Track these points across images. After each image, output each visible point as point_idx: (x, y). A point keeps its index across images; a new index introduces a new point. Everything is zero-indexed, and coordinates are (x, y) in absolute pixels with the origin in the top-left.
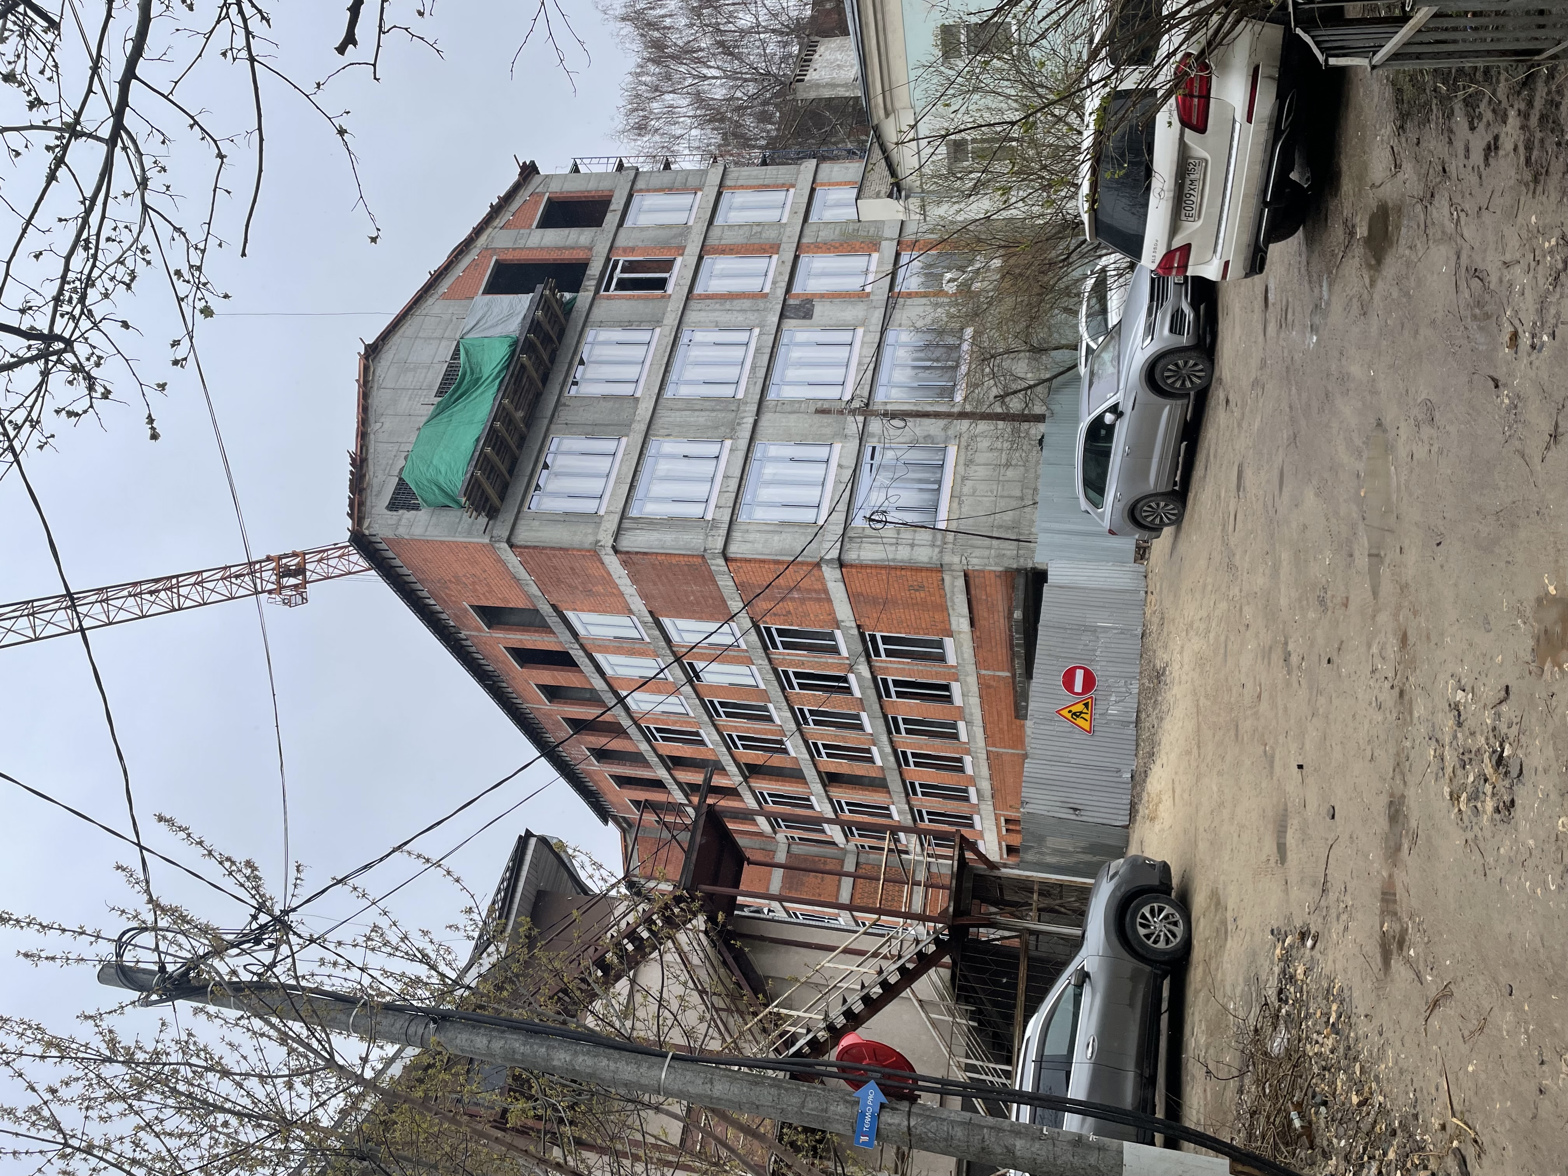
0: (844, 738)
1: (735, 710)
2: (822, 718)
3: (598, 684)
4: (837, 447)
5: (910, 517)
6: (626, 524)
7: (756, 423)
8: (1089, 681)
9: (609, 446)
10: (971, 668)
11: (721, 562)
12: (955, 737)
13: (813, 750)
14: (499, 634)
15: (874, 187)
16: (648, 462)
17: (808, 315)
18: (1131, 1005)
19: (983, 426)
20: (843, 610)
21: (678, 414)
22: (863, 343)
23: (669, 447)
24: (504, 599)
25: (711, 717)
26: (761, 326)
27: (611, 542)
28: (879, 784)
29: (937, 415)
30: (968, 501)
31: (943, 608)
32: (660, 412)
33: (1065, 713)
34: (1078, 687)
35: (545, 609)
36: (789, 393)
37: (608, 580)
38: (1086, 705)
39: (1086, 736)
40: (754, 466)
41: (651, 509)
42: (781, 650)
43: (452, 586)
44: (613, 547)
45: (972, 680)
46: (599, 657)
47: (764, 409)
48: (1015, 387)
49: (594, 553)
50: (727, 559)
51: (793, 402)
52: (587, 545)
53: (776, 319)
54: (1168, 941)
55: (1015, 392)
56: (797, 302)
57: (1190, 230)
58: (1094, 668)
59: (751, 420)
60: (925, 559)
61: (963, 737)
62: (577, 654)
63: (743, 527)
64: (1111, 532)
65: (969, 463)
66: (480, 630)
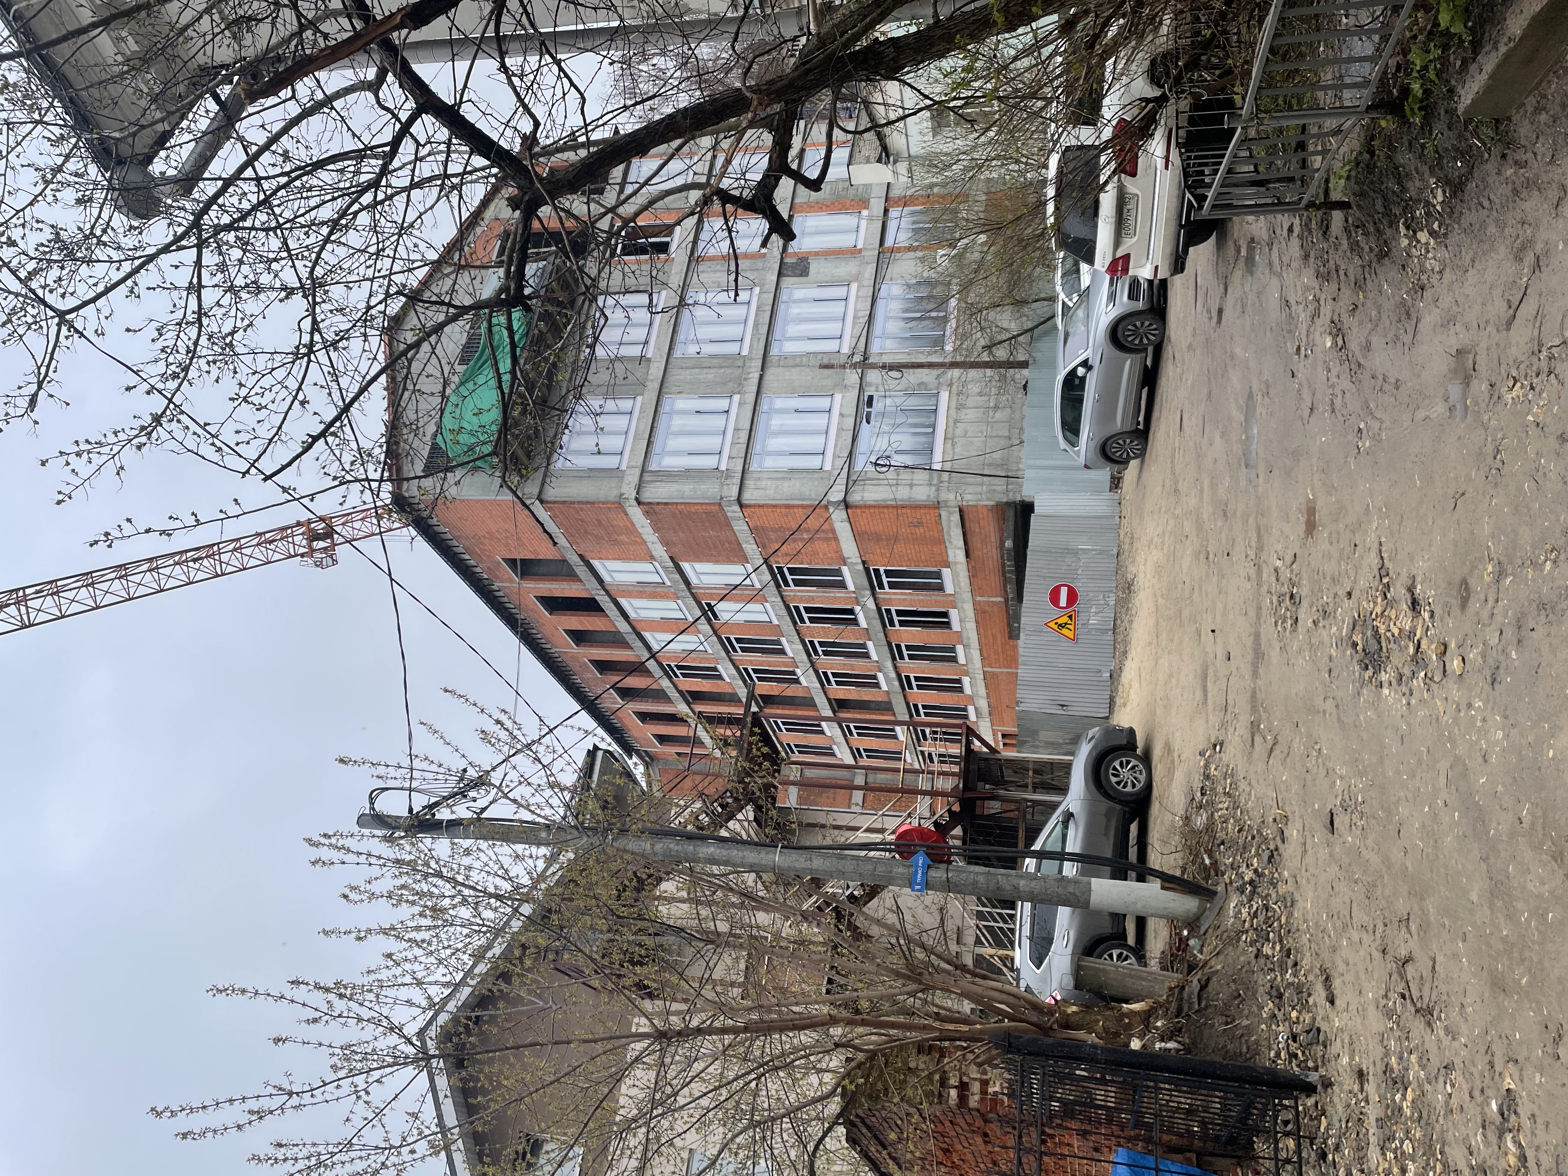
0: (852, 667)
1: (750, 645)
2: (831, 649)
3: (623, 626)
4: (838, 397)
5: (908, 460)
6: (647, 477)
7: (761, 377)
8: (1072, 597)
9: (626, 405)
10: (967, 596)
11: (737, 508)
12: (954, 659)
13: (823, 679)
14: (529, 585)
15: (865, 152)
16: (663, 420)
17: (803, 272)
18: (1106, 834)
19: (973, 373)
20: (849, 548)
21: (688, 372)
22: (857, 297)
23: (682, 403)
24: (535, 552)
25: (727, 652)
26: (762, 285)
27: (634, 494)
28: (886, 707)
29: (931, 365)
30: (960, 442)
31: (940, 541)
32: (672, 371)
33: (1052, 625)
34: (1063, 602)
35: (573, 559)
36: (791, 347)
37: (632, 530)
38: (1070, 617)
39: (1071, 644)
40: (762, 419)
41: (670, 462)
42: (793, 587)
43: (486, 541)
44: (637, 499)
45: (969, 608)
46: (623, 602)
47: (768, 364)
48: (999, 338)
49: (619, 505)
50: (741, 506)
51: (794, 356)
52: (612, 498)
53: (774, 278)
54: (1134, 786)
55: (1001, 342)
56: (793, 260)
57: (1128, 245)
58: (1077, 586)
59: (757, 375)
60: (924, 498)
61: (962, 659)
62: (603, 600)
63: (755, 475)
64: (1086, 467)
65: (960, 407)
66: (511, 581)
